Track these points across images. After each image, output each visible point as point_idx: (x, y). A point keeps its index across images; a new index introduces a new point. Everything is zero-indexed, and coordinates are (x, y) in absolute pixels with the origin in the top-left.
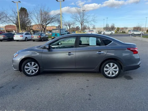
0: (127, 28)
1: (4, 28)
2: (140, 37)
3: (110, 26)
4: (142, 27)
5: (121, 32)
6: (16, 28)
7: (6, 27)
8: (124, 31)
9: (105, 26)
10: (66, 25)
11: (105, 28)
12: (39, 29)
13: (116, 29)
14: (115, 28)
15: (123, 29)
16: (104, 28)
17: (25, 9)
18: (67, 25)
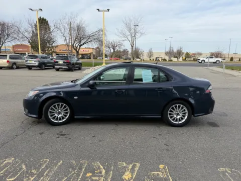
0: (200, 54)
1: (10, 48)
2: (222, 68)
3: (175, 50)
4: (224, 52)
5: (192, 59)
6: (30, 48)
7: (14, 47)
8: (196, 57)
9: (168, 50)
10: (109, 47)
11: (167, 53)
12: (66, 52)
13: (185, 54)
14: (183, 53)
15: (194, 54)
16: (165, 53)
17: (46, 20)
18: (111, 46)
